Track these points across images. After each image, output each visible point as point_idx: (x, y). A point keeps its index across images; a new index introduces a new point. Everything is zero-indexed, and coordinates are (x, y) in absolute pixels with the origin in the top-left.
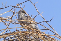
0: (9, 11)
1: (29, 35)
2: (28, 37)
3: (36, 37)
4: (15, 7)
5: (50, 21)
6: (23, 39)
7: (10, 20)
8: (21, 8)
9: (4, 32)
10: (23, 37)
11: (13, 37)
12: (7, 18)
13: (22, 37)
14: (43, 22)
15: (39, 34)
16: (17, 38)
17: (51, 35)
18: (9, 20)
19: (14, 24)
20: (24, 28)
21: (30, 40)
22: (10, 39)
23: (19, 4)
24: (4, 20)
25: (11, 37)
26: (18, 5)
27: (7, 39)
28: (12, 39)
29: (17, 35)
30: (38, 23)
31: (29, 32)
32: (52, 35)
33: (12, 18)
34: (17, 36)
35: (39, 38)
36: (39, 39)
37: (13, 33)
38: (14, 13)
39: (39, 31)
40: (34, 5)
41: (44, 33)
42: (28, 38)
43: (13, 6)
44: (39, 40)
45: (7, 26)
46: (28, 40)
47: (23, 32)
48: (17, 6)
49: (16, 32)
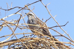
0: (16, 13)
1: (39, 42)
2: (38, 44)
3: (48, 45)
5: (64, 26)
6: (31, 47)
7: (16, 25)
8: (30, 10)
10: (32, 44)
11: (19, 45)
12: (13, 22)
13: (30, 44)
14: (56, 26)
15: (52, 41)
16: (24, 46)
18: (15, 24)
19: (21, 29)
20: (34, 34)
21: (41, 48)
23: (28, 6)
24: (9, 23)
25: (17, 45)
26: (26, 7)
27: (13, 47)
28: (18, 46)
30: (50, 28)
31: (39, 39)
32: (67, 43)
33: (19, 21)
34: (24, 44)
35: (51, 46)
37: (20, 40)
38: (21, 16)
39: (51, 37)
40: (46, 7)
41: (58, 40)
42: (38, 46)
43: (20, 8)
44: (51, 48)
45: (12, 31)
46: (38, 48)
47: (32, 39)
49: (24, 39)
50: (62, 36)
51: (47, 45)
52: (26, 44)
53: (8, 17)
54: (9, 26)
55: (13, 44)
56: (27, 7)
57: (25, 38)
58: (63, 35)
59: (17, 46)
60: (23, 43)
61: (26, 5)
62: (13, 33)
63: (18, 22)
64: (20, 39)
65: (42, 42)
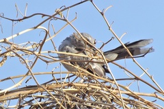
0: (35, 28)
1: (87, 92)
2: (84, 96)
3: (106, 98)
4: (51, 17)
5: (143, 56)
6: (69, 102)
7: (37, 53)
8: (66, 20)
9: (20, 84)
10: (70, 96)
11: (43, 98)
12: (29, 47)
13: (67, 97)
15: (114, 91)
16: (54, 100)
17: (146, 93)
18: (33, 52)
19: (47, 62)
20: (74, 75)
21: (90, 105)
22: (36, 102)
23: (62, 11)
25: (38, 97)
26: (58, 13)
27: (29, 102)
28: (40, 101)
29: (54, 93)
31: (87, 85)
32: (149, 94)
34: (54, 95)
35: (112, 100)
36: (114, 103)
37: (43, 86)
38: (47, 33)
39: (114, 82)
40: (103, 15)
41: (128, 88)
42: (85, 101)
43: (44, 15)
44: (112, 106)
45: (27, 67)
46: (84, 105)
47: (70, 85)
48: (57, 16)
49: (53, 85)
50: (137, 78)
51: (104, 99)
52: (57, 96)
53: (18, 34)
54: (20, 55)
55: (29, 95)
56: (60, 13)
57: (55, 82)
58: (140, 77)
59: (39, 99)
60: (52, 93)
61: (58, 10)
62: (29, 71)
63: (39, 47)
64: (45, 84)
65: (93, 92)
